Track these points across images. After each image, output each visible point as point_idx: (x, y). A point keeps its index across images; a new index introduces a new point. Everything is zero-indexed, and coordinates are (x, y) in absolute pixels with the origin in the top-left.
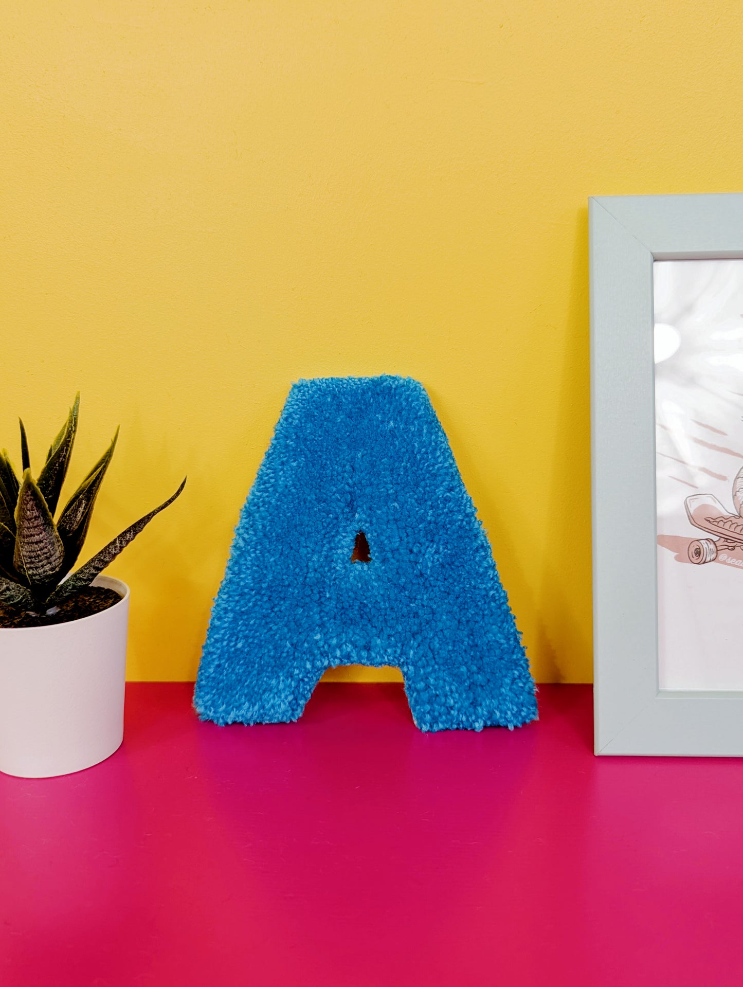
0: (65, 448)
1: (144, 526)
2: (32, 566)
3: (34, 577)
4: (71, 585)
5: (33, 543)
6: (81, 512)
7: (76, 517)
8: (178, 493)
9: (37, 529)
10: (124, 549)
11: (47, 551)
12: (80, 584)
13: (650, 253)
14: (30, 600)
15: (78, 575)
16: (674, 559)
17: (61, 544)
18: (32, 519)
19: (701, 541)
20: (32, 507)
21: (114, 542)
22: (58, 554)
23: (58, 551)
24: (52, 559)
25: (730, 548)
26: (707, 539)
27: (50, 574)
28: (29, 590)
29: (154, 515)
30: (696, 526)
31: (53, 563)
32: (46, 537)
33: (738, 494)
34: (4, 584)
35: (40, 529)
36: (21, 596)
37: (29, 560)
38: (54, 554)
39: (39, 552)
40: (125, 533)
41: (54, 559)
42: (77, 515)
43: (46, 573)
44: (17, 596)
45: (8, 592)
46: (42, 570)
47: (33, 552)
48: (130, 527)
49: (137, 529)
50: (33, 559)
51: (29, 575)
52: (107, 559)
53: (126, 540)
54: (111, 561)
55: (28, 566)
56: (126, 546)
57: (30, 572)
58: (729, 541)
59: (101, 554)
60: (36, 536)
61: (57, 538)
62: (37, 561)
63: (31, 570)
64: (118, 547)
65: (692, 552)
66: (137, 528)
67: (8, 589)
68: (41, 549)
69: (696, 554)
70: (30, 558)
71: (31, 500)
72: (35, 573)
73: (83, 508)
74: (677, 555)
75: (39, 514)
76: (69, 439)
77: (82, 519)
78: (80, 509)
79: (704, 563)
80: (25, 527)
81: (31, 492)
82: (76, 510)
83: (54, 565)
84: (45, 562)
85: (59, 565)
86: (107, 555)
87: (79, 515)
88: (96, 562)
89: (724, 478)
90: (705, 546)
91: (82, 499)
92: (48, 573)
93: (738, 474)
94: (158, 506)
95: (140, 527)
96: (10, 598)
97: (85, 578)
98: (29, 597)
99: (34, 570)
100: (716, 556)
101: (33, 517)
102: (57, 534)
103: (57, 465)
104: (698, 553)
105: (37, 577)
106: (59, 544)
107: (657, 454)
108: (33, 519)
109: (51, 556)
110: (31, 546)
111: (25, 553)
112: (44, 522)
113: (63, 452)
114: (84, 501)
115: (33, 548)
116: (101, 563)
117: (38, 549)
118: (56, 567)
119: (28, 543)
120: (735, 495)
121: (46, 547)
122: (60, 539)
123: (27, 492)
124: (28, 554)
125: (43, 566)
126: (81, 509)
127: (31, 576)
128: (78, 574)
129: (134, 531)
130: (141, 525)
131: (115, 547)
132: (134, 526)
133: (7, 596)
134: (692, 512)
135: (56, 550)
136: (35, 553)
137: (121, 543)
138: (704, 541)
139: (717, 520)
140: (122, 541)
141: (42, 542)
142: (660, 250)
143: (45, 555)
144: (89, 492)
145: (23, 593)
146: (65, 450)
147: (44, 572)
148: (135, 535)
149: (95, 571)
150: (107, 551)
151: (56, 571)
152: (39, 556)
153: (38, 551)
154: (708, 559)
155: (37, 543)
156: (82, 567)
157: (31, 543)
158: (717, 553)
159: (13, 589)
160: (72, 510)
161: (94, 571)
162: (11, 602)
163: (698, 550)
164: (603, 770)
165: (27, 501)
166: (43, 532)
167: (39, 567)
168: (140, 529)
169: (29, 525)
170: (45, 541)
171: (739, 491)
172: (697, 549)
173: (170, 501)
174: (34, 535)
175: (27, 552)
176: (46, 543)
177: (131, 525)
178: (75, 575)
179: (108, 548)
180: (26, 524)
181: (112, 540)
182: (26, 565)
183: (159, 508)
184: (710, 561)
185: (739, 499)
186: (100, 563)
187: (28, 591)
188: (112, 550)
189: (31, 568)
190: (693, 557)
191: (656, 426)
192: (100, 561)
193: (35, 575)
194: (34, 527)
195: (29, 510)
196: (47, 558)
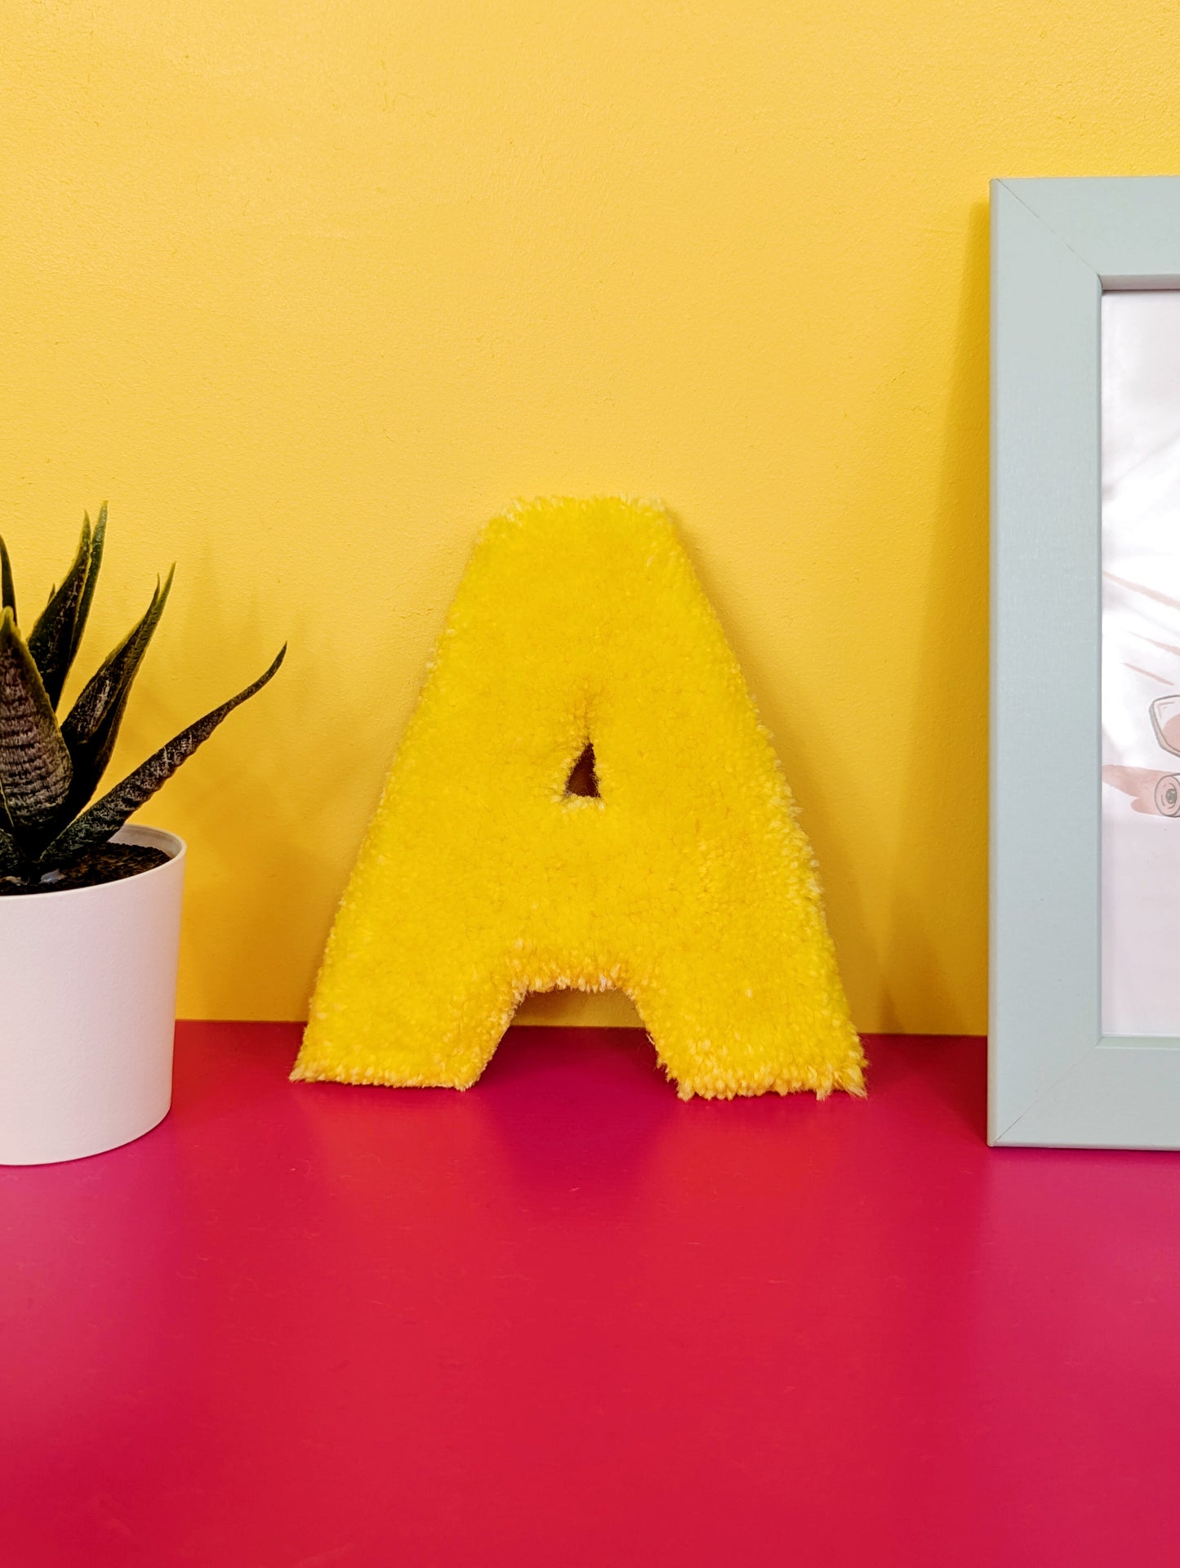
0: (76, 583)
1: (212, 729)
2: (16, 790)
3: (18, 812)
4: (84, 831)
5: (16, 747)
6: (103, 702)
7: (93, 710)
8: (271, 672)
9: (22, 722)
10: (178, 770)
11: (41, 765)
12: (99, 829)
13: (1096, 275)
14: (11, 854)
15: (95, 813)
16: (1131, 808)
17: (66, 755)
18: (14, 701)
19: (1177, 777)
20: (15, 680)
21: (158, 757)
22: (60, 772)
23: (61, 766)
24: (51, 780)
27: (46, 808)
28: (9, 835)
29: (229, 709)
30: (1169, 751)
31: (53, 788)
32: (38, 738)
35: (29, 721)
37: (10, 779)
38: (54, 771)
39: (27, 765)
40: (178, 739)
41: (54, 780)
42: (96, 706)
43: (39, 806)
46: (33, 800)
47: (17, 764)
48: (187, 730)
49: (199, 733)
50: (17, 779)
51: (10, 807)
52: (146, 786)
53: (181, 753)
54: (153, 790)
55: (8, 791)
56: (180, 764)
57: (12, 803)
59: (137, 777)
60: (21, 735)
61: (60, 743)
62: (24, 781)
63: (13, 799)
64: (167, 766)
65: (1162, 796)
66: (199, 731)
68: (31, 760)
69: (1169, 799)
70: (12, 775)
71: (12, 665)
72: (20, 804)
73: (106, 695)
74: (1136, 801)
75: (27, 693)
76: (83, 567)
77: (105, 714)
78: (102, 695)
81: (12, 652)
82: (95, 698)
83: (54, 793)
84: (37, 784)
85: (63, 792)
86: (147, 778)
87: (100, 706)
88: (127, 790)
91: (106, 678)
92: (43, 807)
94: (237, 693)
95: (204, 731)
97: (107, 818)
98: (10, 848)
99: (18, 799)
101: (16, 697)
102: (60, 735)
103: (62, 614)
104: (1173, 796)
105: (24, 812)
106: (64, 754)
108: (17, 703)
109: (49, 774)
110: (13, 753)
111: (2, 767)
112: (35, 710)
113: (72, 591)
114: (108, 682)
115: (16, 757)
116: (137, 793)
117: (26, 759)
118: (57, 796)
119: (8, 747)
121: (40, 757)
122: (64, 745)
123: (5, 651)
124: (8, 767)
125: (34, 792)
126: (104, 696)
127: (14, 809)
128: (96, 810)
129: (194, 737)
130: (206, 726)
131: (160, 765)
132: (195, 728)
134: (1162, 726)
135: (59, 765)
136: (20, 767)
137: (171, 758)
140: (172, 754)
141: (33, 747)
142: (1112, 272)
143: (38, 772)
146: (75, 588)
147: (37, 803)
148: (196, 744)
149: (126, 807)
150: (147, 772)
151: (58, 804)
152: (26, 772)
153: (25, 762)
155: (23, 747)
156: (103, 798)
157: (12, 748)
160: (87, 698)
161: (124, 806)
163: (1173, 792)
164: (1001, 1170)
165: (5, 667)
166: (35, 728)
167: (27, 794)
168: (204, 733)
169: (8, 713)
170: (37, 745)
172: (1171, 790)
173: (258, 686)
174: (17, 734)
175: (6, 764)
176: (39, 749)
177: (188, 726)
178: (90, 812)
179: (148, 766)
181: (155, 751)
182: (4, 789)
183: (237, 697)
186: (134, 792)
187: (9, 837)
188: (156, 770)
189: (13, 795)
190: (1164, 805)
191: (1103, 576)
192: (135, 787)
193: (20, 808)
194: (20, 718)
195: (9, 685)
196: (42, 778)
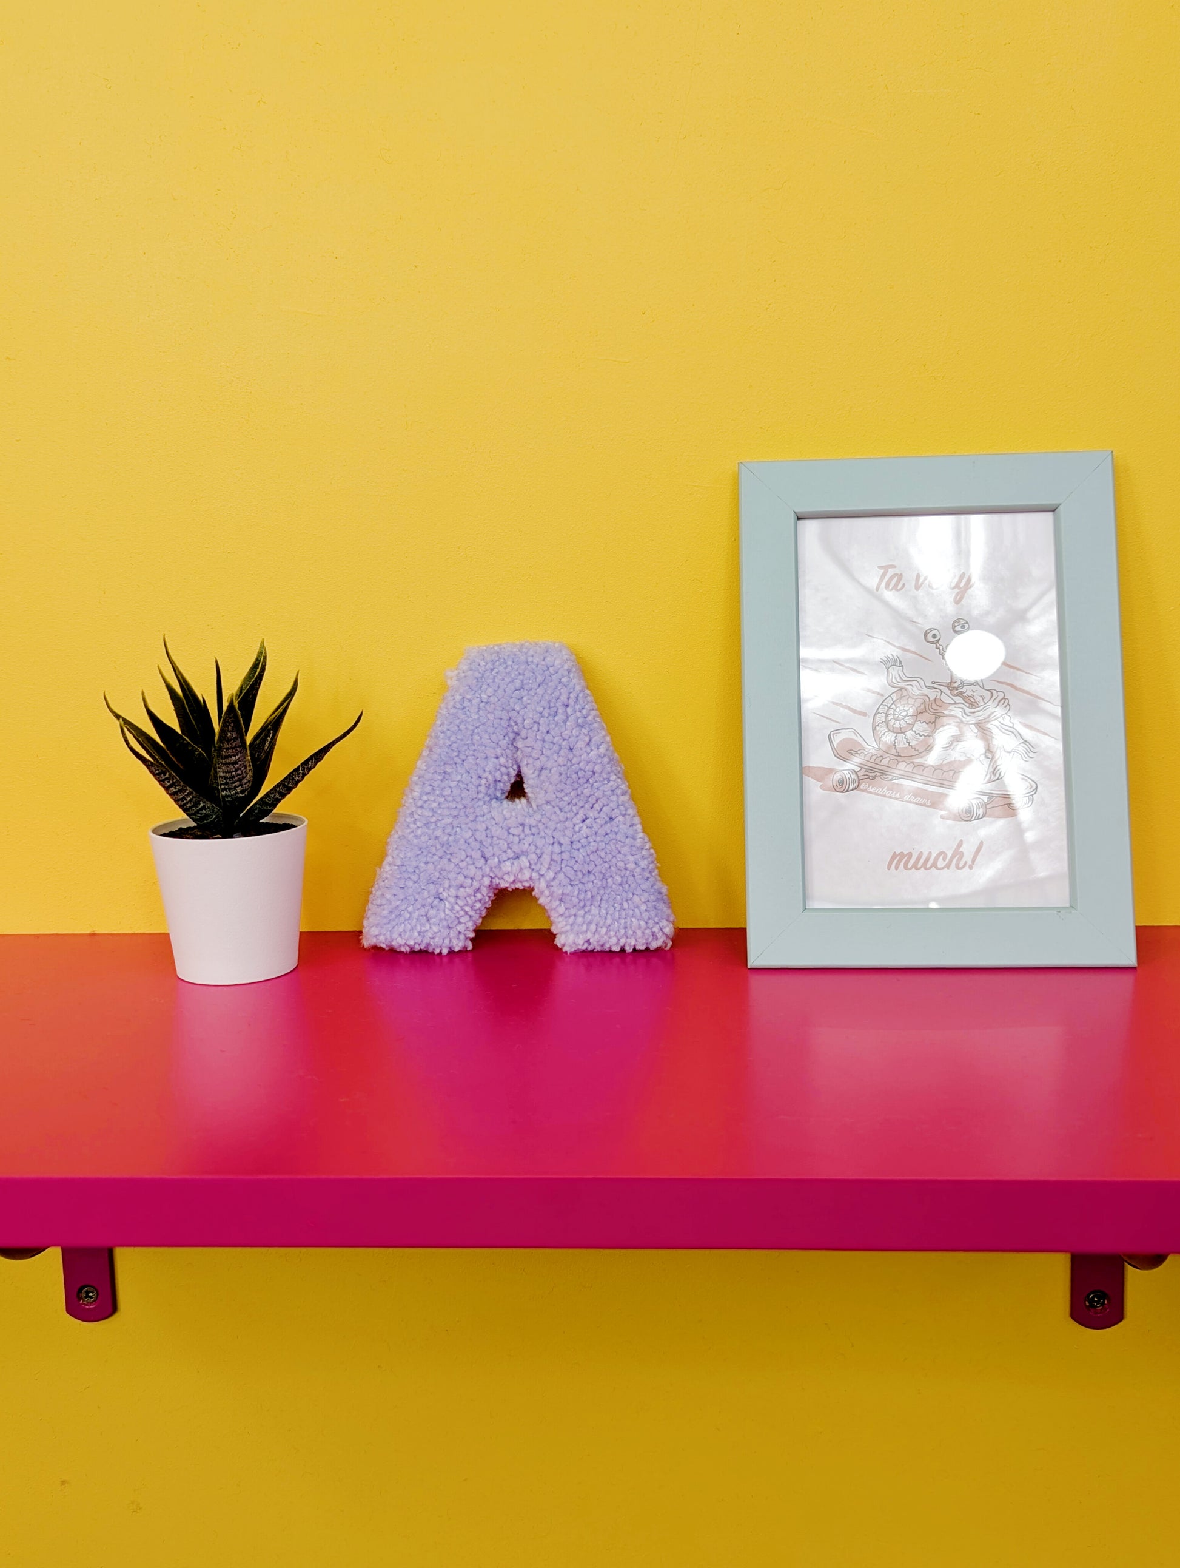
1: (325, 755)
2: (226, 787)
3: (226, 799)
4: (258, 810)
5: (229, 764)
6: (268, 742)
7: (264, 746)
8: (355, 725)
9: (234, 751)
10: (305, 778)
11: (240, 773)
12: (265, 808)
14: (221, 823)
15: (264, 800)
16: (819, 788)
17: (252, 769)
18: (231, 740)
19: (844, 772)
20: (233, 727)
21: (297, 770)
22: (248, 777)
24: (244, 781)
25: (871, 778)
26: (848, 770)
27: (240, 797)
28: (221, 812)
29: (333, 745)
30: (839, 758)
31: (244, 786)
32: (239, 759)
33: (878, 728)
34: (201, 802)
35: (237, 750)
36: (214, 816)
37: (224, 781)
38: (246, 777)
39: (234, 773)
40: (308, 760)
43: (237, 796)
44: (211, 815)
45: (204, 811)
46: (234, 792)
47: (229, 773)
48: (313, 755)
50: (228, 780)
51: (222, 796)
52: (291, 785)
53: (309, 768)
54: (294, 788)
55: (223, 787)
56: (308, 774)
57: (224, 794)
58: (870, 771)
59: (286, 780)
60: (232, 758)
61: (249, 762)
62: (231, 782)
63: (225, 792)
64: (301, 774)
65: (835, 782)
66: (318, 756)
67: (204, 808)
69: (839, 784)
70: (226, 778)
71: (232, 722)
72: (228, 794)
74: (821, 785)
75: (238, 735)
77: (269, 748)
78: (268, 738)
79: (847, 791)
80: (224, 749)
81: (233, 715)
82: (265, 739)
83: (244, 789)
84: (237, 784)
85: (248, 789)
86: (291, 781)
87: (267, 744)
88: (281, 788)
89: (865, 714)
90: (847, 776)
91: (270, 730)
93: (877, 710)
96: (207, 816)
97: (270, 802)
98: (221, 819)
99: (227, 792)
100: (858, 786)
101: (233, 737)
102: (249, 758)
104: (840, 782)
105: (229, 799)
106: (250, 769)
107: (801, 692)
109: (243, 778)
110: (228, 766)
111: (221, 774)
112: (241, 744)
115: (229, 769)
117: (234, 770)
118: (246, 790)
119: (224, 764)
120: (875, 729)
121: (240, 769)
122: (251, 764)
124: (224, 774)
125: (235, 788)
126: (269, 739)
127: (224, 797)
129: (316, 758)
130: (321, 754)
131: (298, 774)
132: (317, 753)
133: (203, 814)
134: (835, 745)
135: (248, 774)
136: (230, 775)
137: (303, 770)
138: (847, 772)
139: (858, 752)
140: (304, 768)
141: (237, 764)
142: (801, 510)
143: (239, 777)
144: (274, 725)
145: (216, 813)
147: (237, 793)
148: (316, 763)
150: (291, 778)
151: (244, 795)
152: (233, 777)
153: (233, 772)
154: (851, 788)
155: (233, 763)
156: (269, 791)
158: (859, 783)
159: (208, 808)
160: (261, 740)
162: (205, 822)
165: (228, 722)
166: (238, 753)
167: (232, 789)
168: (320, 758)
169: (228, 746)
170: (240, 763)
171: (878, 725)
172: (840, 779)
174: (231, 756)
175: (223, 773)
176: (240, 765)
177: (314, 753)
178: (261, 799)
179: (292, 775)
180: (226, 745)
181: (296, 767)
182: (220, 786)
183: (338, 738)
184: (853, 790)
185: (878, 733)
188: (296, 777)
189: (225, 789)
190: (837, 786)
191: (801, 667)
192: (285, 786)
193: (228, 796)
194: (232, 748)
195: (230, 732)
196: (240, 780)
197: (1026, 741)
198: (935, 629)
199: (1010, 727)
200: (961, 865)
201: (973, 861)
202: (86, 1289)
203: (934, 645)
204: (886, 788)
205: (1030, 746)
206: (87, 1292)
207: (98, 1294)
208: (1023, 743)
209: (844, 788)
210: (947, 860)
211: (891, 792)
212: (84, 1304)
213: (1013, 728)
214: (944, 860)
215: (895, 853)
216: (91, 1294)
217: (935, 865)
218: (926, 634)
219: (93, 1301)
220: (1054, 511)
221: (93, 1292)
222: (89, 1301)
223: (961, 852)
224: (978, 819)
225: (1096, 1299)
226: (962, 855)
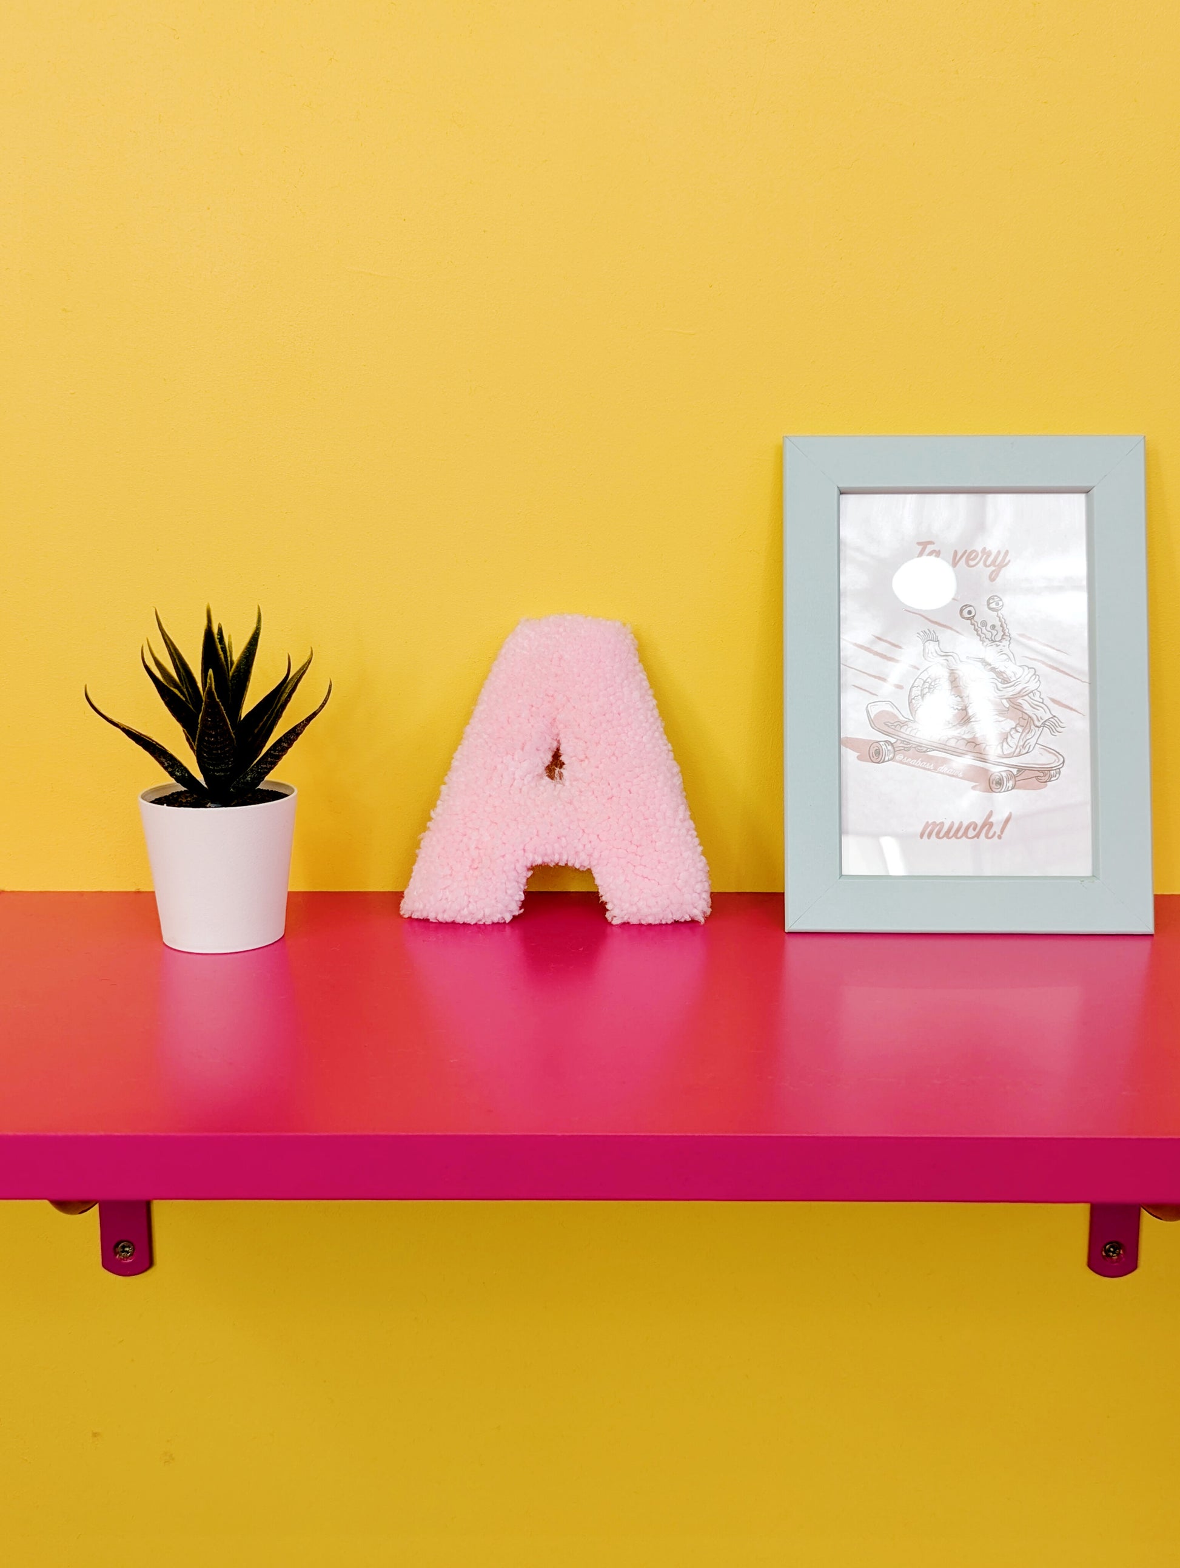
13: (836, 487)
16: (856, 758)
19: (880, 743)
25: (906, 749)
26: (886, 741)
30: (875, 730)
58: (905, 743)
65: (872, 753)
69: (876, 754)
74: (860, 756)
79: (883, 762)
90: (884, 747)
93: (913, 684)
100: (894, 757)
104: (878, 752)
107: (841, 665)
120: (911, 702)
134: (872, 717)
138: (883, 743)
139: (895, 724)
142: (844, 485)
154: (886, 759)
158: (894, 754)
164: (791, 944)
171: (914, 699)
172: (877, 750)
184: (888, 761)
185: (914, 706)
190: (873, 757)
191: (841, 640)
197: (1055, 716)
198: (971, 606)
199: (1040, 702)
200: (990, 835)
201: (1002, 831)
202: (121, 1245)
203: (969, 621)
204: (920, 759)
205: (1058, 721)
206: (124, 1247)
207: (134, 1249)
208: (1052, 718)
209: (880, 759)
210: (977, 830)
211: (925, 763)
212: (121, 1259)
213: (1043, 703)
214: (974, 829)
215: (928, 822)
216: (127, 1249)
217: (965, 834)
218: (961, 611)
219: (130, 1256)
220: (1087, 492)
221: (129, 1247)
222: (126, 1255)
223: (991, 822)
224: (1008, 791)
225: (1112, 1249)
226: (991, 825)
